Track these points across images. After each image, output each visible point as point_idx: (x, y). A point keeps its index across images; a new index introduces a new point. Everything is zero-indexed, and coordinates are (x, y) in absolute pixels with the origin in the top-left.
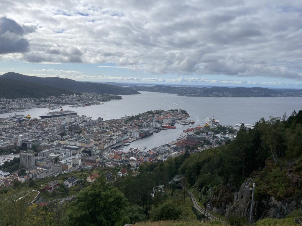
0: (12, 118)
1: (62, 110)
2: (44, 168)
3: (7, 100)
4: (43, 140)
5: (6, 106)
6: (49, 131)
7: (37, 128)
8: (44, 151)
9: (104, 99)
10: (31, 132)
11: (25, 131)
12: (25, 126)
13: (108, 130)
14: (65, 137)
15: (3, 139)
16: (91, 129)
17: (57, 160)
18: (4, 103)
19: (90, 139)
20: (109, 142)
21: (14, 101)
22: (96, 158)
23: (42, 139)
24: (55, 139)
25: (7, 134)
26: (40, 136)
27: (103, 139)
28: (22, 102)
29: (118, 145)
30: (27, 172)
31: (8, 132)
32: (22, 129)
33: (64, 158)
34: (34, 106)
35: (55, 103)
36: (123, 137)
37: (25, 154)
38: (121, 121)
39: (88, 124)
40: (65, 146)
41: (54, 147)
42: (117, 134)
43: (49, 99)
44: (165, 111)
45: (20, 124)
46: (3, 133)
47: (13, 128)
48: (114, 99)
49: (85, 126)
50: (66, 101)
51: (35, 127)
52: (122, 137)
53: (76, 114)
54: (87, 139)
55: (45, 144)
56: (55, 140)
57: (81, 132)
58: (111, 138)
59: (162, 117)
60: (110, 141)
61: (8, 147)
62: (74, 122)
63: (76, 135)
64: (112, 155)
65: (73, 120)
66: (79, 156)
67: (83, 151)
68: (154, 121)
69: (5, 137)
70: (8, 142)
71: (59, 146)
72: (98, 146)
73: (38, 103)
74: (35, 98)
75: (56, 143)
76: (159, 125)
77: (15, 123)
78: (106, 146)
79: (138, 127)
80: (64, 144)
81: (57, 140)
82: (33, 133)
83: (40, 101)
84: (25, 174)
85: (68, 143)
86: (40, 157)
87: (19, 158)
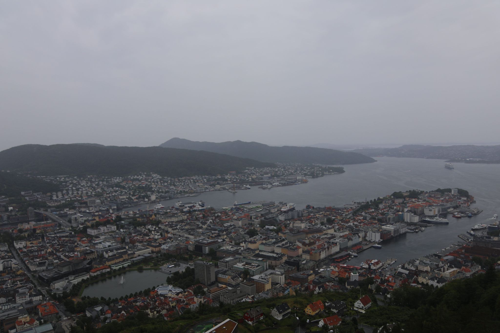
0: (180, 206)
2: (229, 285)
3: (171, 180)
4: (225, 242)
5: (170, 189)
6: (231, 228)
7: (215, 223)
8: (227, 259)
9: (313, 173)
10: (207, 229)
11: (197, 227)
12: (197, 219)
13: (324, 228)
14: (256, 237)
15: (170, 238)
16: (295, 225)
17: (246, 274)
18: (168, 184)
19: (296, 242)
20: (328, 248)
21: (181, 181)
22: (308, 275)
23: (222, 240)
24: (241, 241)
25: (175, 231)
26: (219, 235)
27: (317, 242)
28: (191, 182)
29: (344, 253)
30: (205, 289)
31: (175, 228)
32: (194, 223)
34: (207, 188)
36: (352, 240)
38: (345, 210)
39: (290, 218)
40: (257, 252)
41: (240, 254)
42: (342, 234)
43: (228, 176)
44: (427, 192)
45: (190, 217)
46: (170, 230)
47: (182, 223)
48: (331, 172)
49: (286, 220)
50: (252, 179)
51: (212, 221)
52: (350, 239)
54: (290, 243)
55: (227, 247)
56: (242, 243)
57: (280, 230)
58: (332, 240)
59: (421, 203)
60: (330, 247)
61: (177, 251)
62: (267, 214)
63: (273, 234)
64: (335, 269)
66: (280, 269)
67: (286, 262)
68: (406, 210)
69: (172, 236)
70: (177, 242)
71: (248, 253)
72: (311, 255)
73: (213, 184)
75: (243, 246)
76: (416, 219)
77: (184, 215)
78: (323, 255)
79: (376, 222)
80: (255, 250)
81: (245, 243)
82: (210, 230)
84: (203, 293)
85: (262, 248)
86: (222, 268)
87: (193, 269)
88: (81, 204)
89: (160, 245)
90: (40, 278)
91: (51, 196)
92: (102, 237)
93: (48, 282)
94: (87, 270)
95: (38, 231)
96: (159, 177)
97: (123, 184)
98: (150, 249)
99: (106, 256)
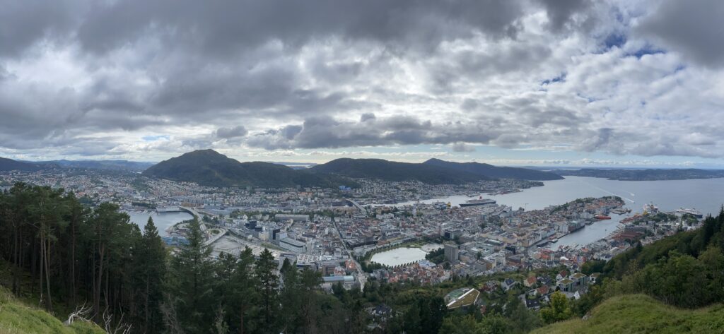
0: (435, 204)
1: (481, 198)
2: (468, 263)
4: (465, 231)
5: (429, 192)
6: (469, 221)
7: (459, 218)
8: (466, 244)
9: (523, 185)
10: (453, 222)
11: (447, 220)
12: (446, 214)
13: (531, 223)
14: (486, 229)
15: (429, 226)
16: (513, 221)
17: (479, 256)
18: (428, 189)
20: (534, 238)
21: (436, 187)
22: (521, 257)
23: (463, 230)
24: (476, 231)
25: (432, 222)
26: (461, 227)
27: (527, 234)
28: (443, 188)
29: (544, 241)
30: (451, 265)
31: (432, 219)
32: (445, 217)
33: (487, 254)
34: (453, 193)
35: (473, 190)
37: (449, 245)
38: (545, 211)
39: (509, 216)
41: (475, 241)
42: (543, 228)
43: (467, 185)
45: (442, 212)
46: (428, 220)
47: (437, 216)
48: (534, 185)
49: (506, 217)
50: (484, 188)
51: (456, 216)
53: (495, 202)
54: (509, 234)
55: (466, 235)
57: (501, 224)
58: (536, 232)
61: (433, 236)
62: (493, 213)
63: (497, 227)
64: (539, 253)
65: (492, 210)
66: (502, 253)
67: (506, 248)
70: (433, 230)
71: (481, 240)
72: (522, 243)
73: (457, 190)
74: (454, 184)
77: (438, 211)
78: (531, 243)
80: (485, 238)
81: (478, 233)
82: (455, 222)
83: (459, 188)
84: (450, 269)
85: (490, 236)
86: (463, 251)
87: (443, 250)
88: (373, 197)
89: (422, 230)
90: (347, 243)
91: (356, 191)
92: (385, 222)
93: (351, 247)
94: (375, 243)
95: (347, 213)
96: (422, 184)
97: (399, 187)
98: (415, 233)
99: (387, 234)
